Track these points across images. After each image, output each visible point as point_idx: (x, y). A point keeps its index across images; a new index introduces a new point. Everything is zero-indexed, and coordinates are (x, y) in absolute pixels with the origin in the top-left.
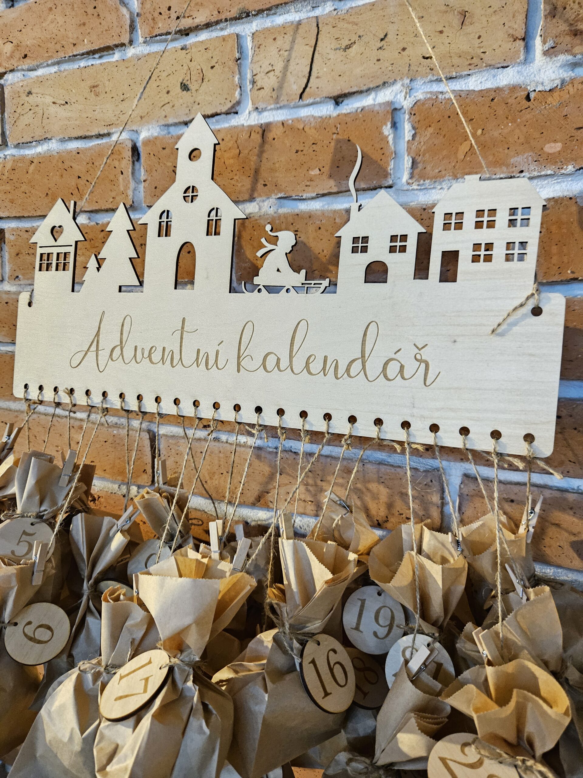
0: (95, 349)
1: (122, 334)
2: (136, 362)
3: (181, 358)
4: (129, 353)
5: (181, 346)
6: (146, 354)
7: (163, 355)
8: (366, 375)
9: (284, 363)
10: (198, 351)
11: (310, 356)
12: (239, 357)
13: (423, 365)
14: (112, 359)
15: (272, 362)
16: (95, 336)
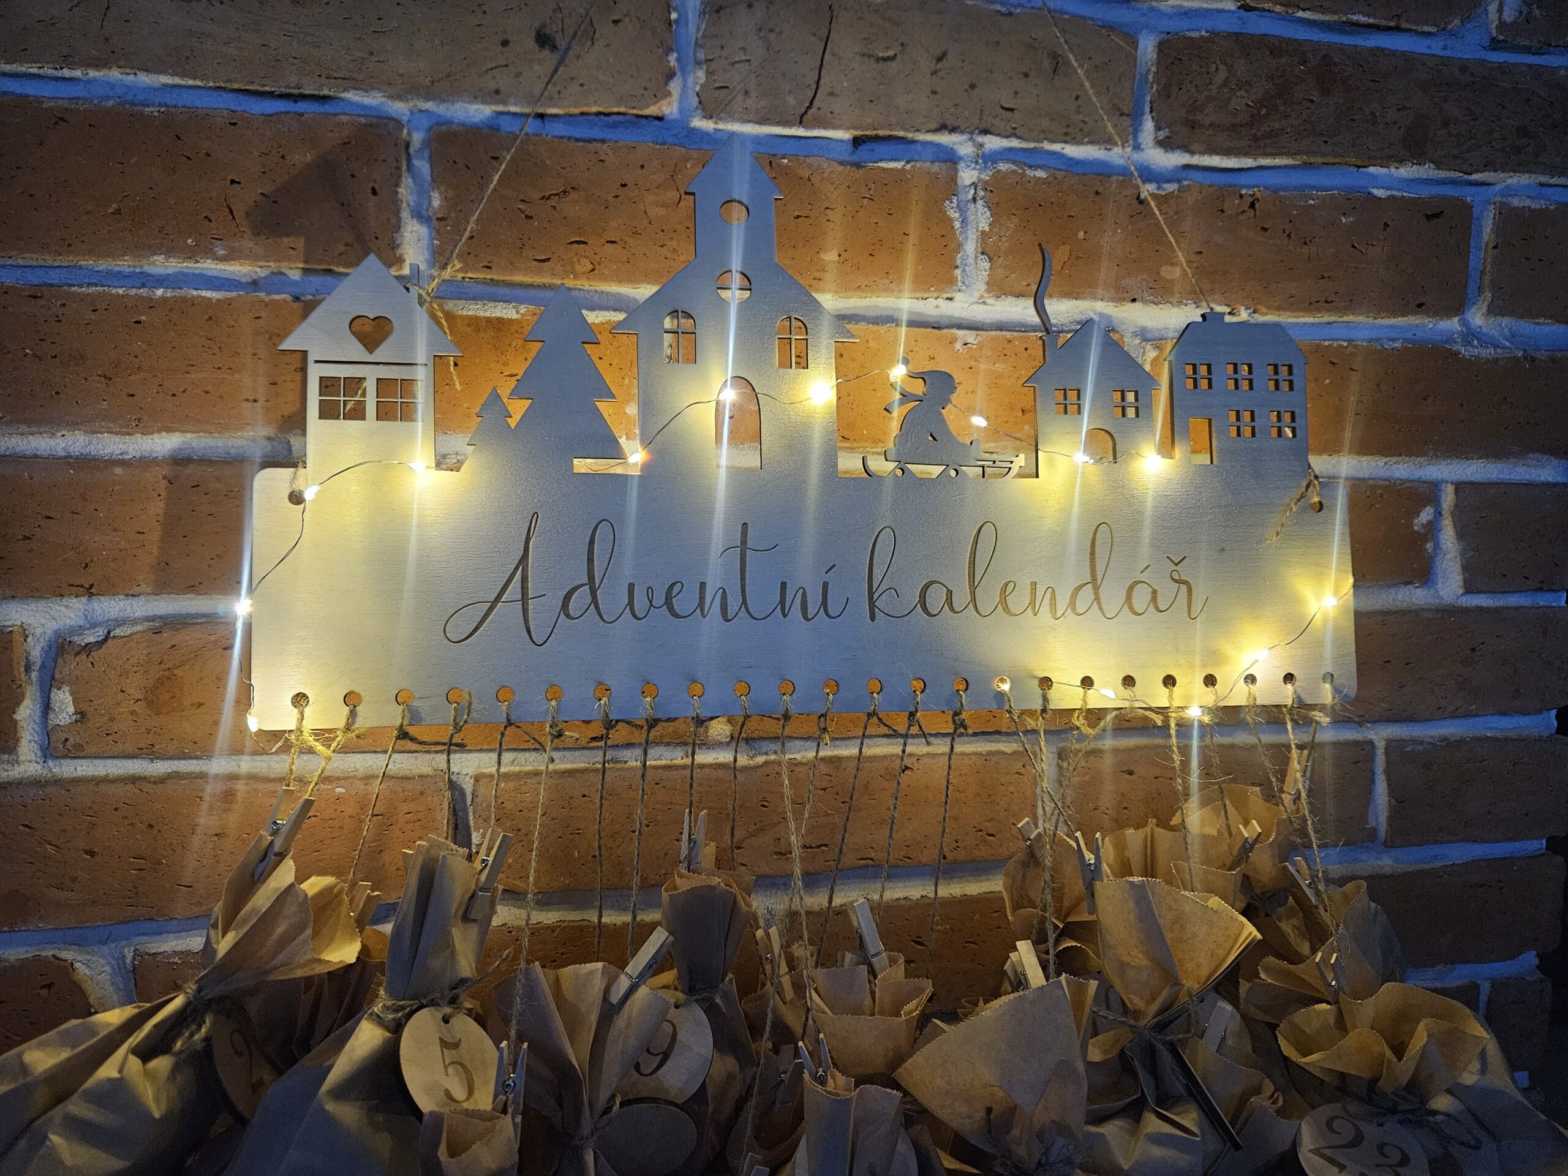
0: (519, 597)
1: (590, 560)
2: (635, 616)
3: (744, 602)
4: (613, 599)
5: (743, 579)
6: (659, 599)
7: (702, 598)
8: (1101, 609)
9: (961, 598)
10: (784, 585)
11: (1006, 585)
12: (871, 593)
13: (1184, 588)
14: (568, 616)
15: (936, 598)
16: (516, 568)
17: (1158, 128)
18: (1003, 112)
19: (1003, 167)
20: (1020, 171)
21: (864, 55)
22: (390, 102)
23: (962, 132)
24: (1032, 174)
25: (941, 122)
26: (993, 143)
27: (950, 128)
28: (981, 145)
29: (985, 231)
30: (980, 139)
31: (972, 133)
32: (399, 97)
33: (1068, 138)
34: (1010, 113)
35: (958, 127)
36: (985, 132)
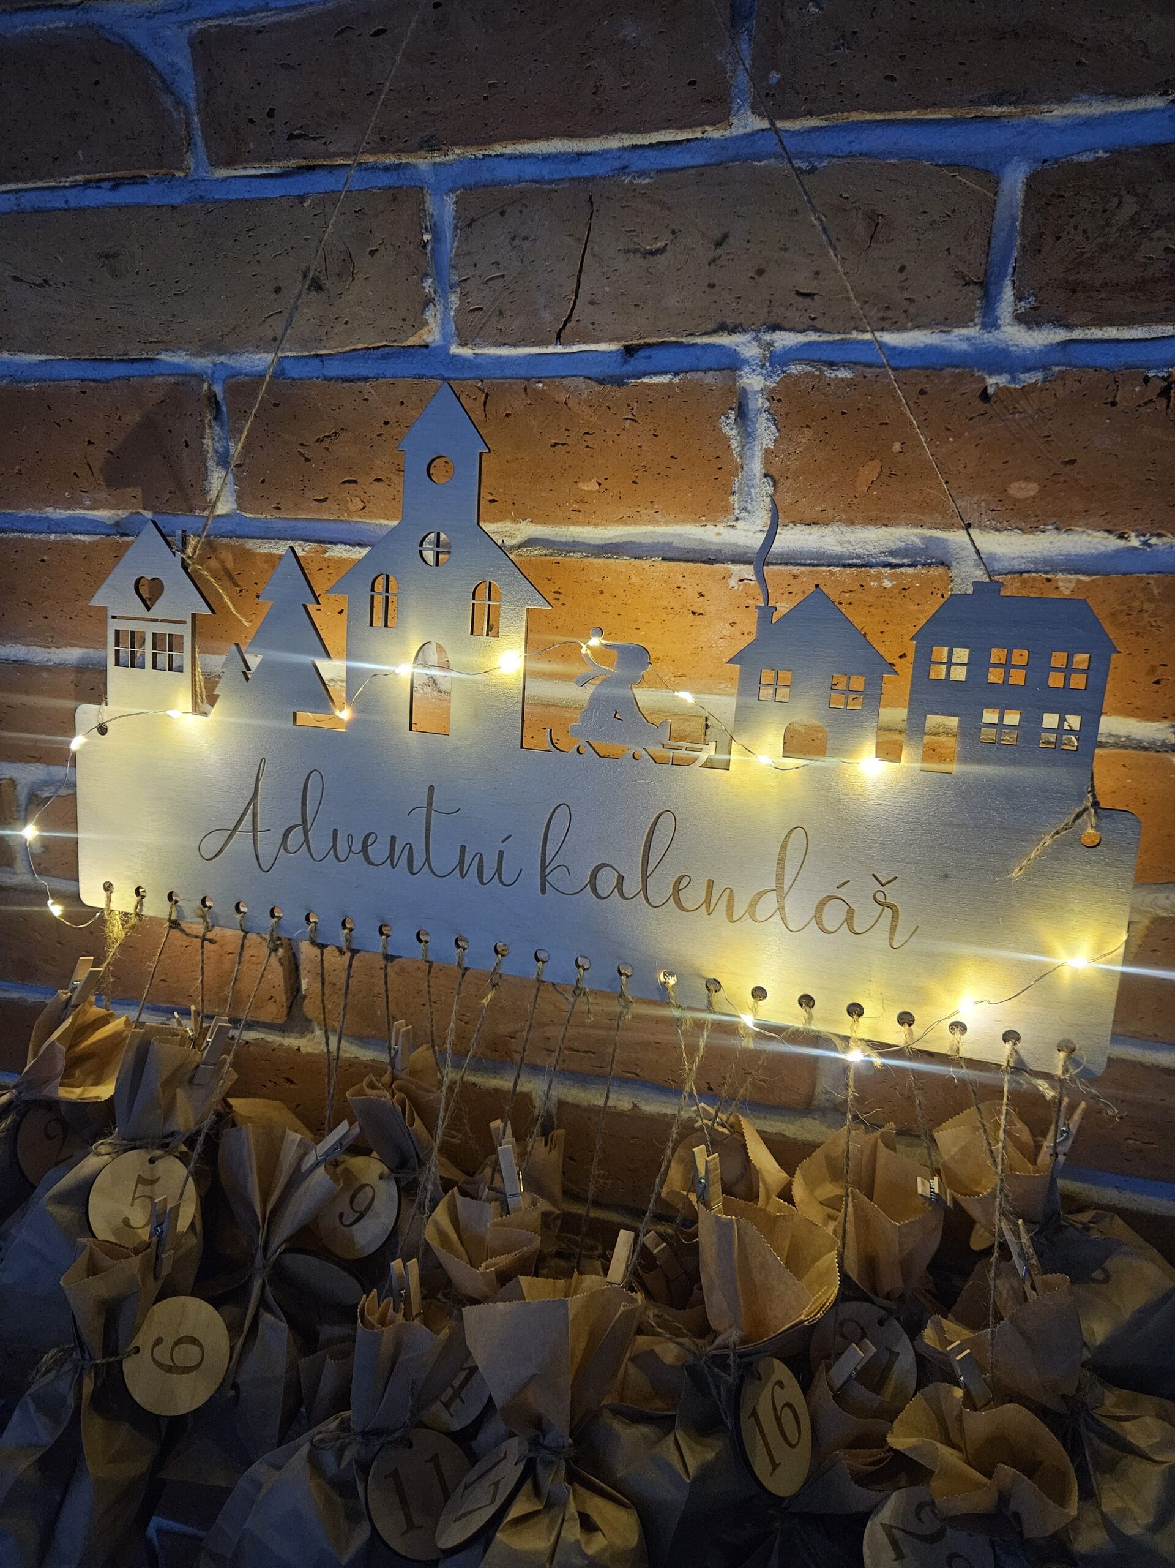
0: (251, 829)
1: (304, 804)
2: (337, 858)
3: (428, 859)
4: (320, 840)
5: (427, 837)
6: (357, 846)
7: (392, 850)
8: (784, 920)
9: (632, 885)
10: (463, 848)
11: (681, 878)
12: (543, 867)
13: (888, 913)
14: (286, 850)
15: (607, 881)
16: (249, 804)
17: (1019, 298)
18: (800, 299)
19: (794, 369)
20: (817, 373)
21: (627, 251)
22: (193, 359)
23: (745, 331)
24: (833, 376)
25: (719, 321)
26: (785, 340)
27: (731, 326)
28: (770, 344)
29: (769, 448)
30: (768, 337)
31: (757, 331)
32: (200, 354)
33: (886, 324)
34: (808, 300)
35: (741, 325)
36: (775, 328)
